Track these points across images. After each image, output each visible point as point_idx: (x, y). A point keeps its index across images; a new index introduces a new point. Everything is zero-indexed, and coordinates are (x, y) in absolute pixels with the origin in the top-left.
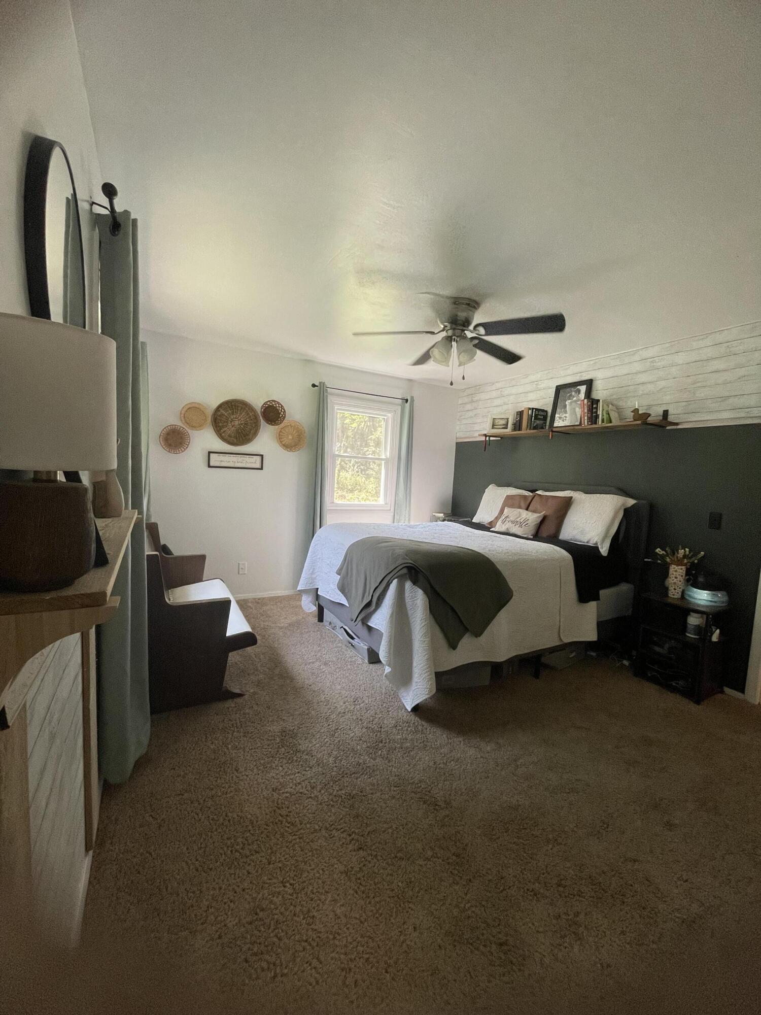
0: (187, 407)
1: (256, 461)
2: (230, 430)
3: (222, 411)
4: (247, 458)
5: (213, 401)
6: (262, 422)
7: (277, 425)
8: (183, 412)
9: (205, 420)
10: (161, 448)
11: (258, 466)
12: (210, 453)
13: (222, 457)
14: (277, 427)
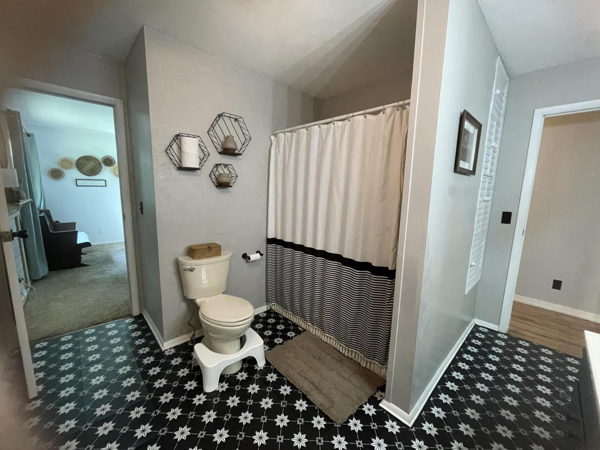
0: (61, 160)
1: (103, 183)
2: (86, 168)
3: (81, 161)
4: (97, 182)
5: (75, 157)
6: (103, 165)
7: (112, 166)
8: (59, 162)
9: (72, 165)
10: (50, 179)
11: (104, 185)
12: (76, 180)
13: (83, 181)
14: (112, 167)
